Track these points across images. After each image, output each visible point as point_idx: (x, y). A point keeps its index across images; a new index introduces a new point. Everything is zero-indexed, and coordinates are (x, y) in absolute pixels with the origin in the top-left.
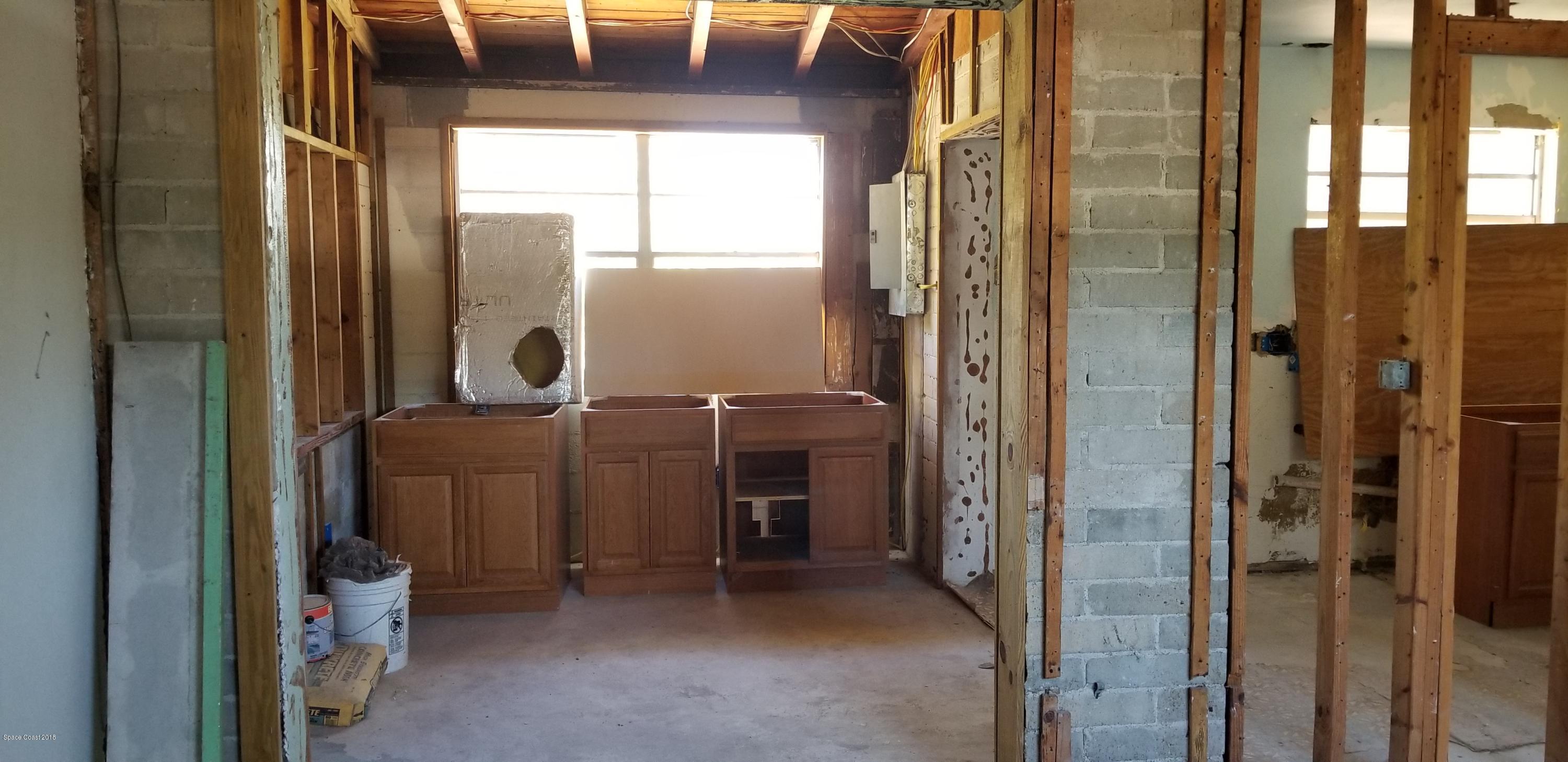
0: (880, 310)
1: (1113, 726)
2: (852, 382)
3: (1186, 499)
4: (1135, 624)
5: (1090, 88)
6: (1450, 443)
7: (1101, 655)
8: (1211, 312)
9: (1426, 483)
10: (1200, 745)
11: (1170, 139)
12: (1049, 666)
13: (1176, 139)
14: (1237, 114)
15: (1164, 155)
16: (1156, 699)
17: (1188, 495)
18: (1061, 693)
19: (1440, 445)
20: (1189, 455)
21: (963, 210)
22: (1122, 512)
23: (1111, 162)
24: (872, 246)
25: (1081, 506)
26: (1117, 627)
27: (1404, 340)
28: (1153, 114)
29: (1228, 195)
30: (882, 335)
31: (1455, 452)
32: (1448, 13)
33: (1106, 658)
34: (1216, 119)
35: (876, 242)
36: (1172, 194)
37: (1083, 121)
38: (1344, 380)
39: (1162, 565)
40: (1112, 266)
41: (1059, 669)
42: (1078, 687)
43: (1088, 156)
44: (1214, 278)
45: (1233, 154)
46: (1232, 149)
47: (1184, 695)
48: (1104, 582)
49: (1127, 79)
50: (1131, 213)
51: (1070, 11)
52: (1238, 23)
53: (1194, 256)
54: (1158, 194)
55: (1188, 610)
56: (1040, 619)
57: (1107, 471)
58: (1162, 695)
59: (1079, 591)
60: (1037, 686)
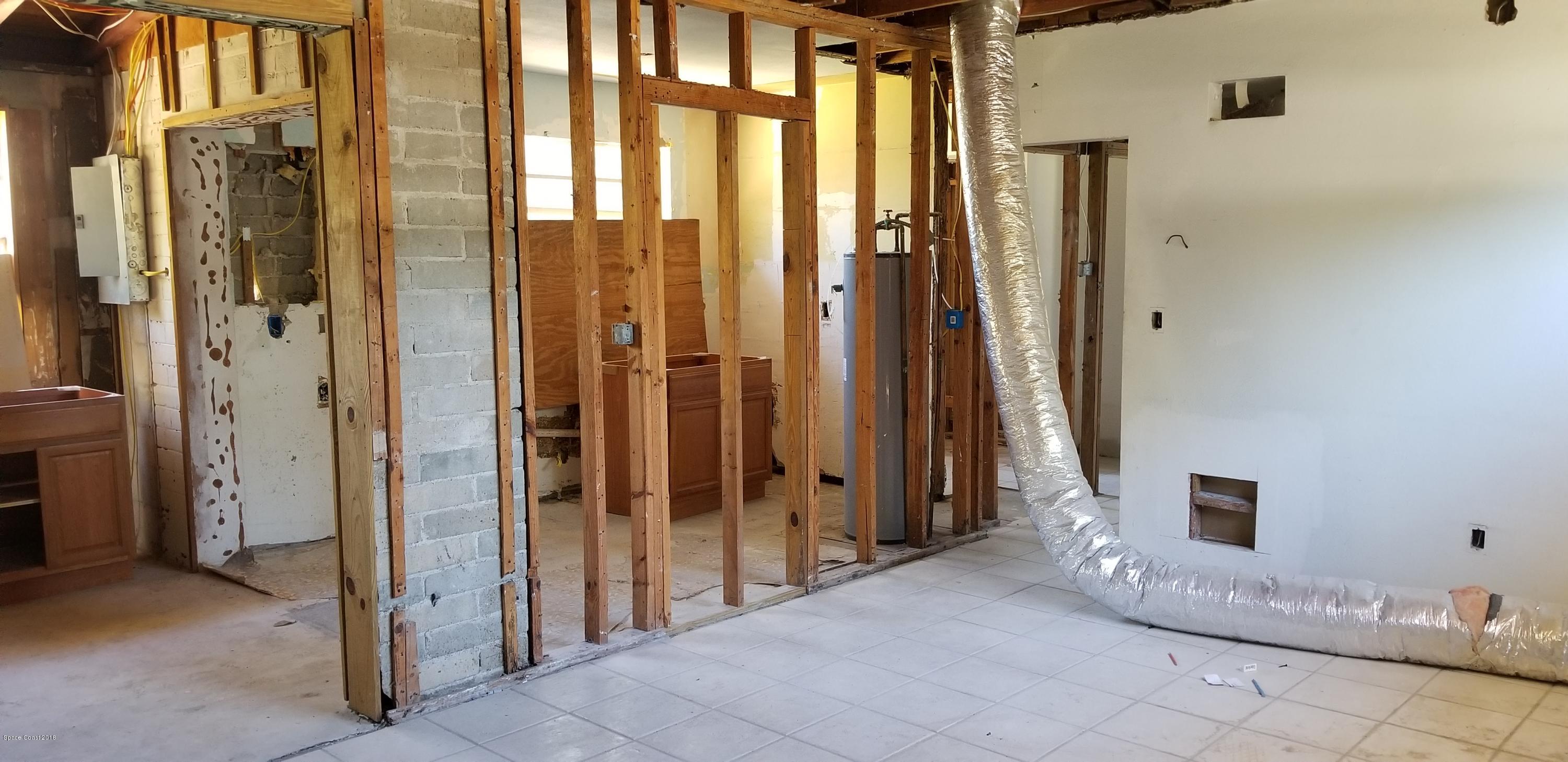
0: (86, 299)
1: (447, 626)
2: (58, 377)
3: (493, 439)
4: (460, 542)
5: (401, 109)
6: (660, 381)
7: (436, 571)
8: (503, 292)
9: (648, 410)
10: (512, 626)
11: (464, 154)
12: (395, 588)
13: (467, 154)
14: (510, 138)
15: (460, 167)
16: (478, 598)
17: (494, 435)
18: (407, 608)
19: (655, 382)
20: (492, 404)
21: (193, 197)
22: (446, 453)
23: (420, 170)
24: (79, 232)
25: (415, 453)
26: (447, 547)
27: (627, 309)
28: (450, 133)
29: (508, 200)
30: (90, 325)
31: (664, 385)
32: (642, 73)
33: (439, 573)
34: (496, 140)
35: (83, 227)
36: (467, 198)
37: (396, 135)
38: (594, 339)
39: (478, 492)
40: (427, 256)
41: (405, 588)
42: (420, 600)
43: (402, 165)
44: (503, 265)
45: (509, 169)
46: (508, 165)
47: (498, 592)
48: (435, 512)
49: (428, 103)
50: (439, 213)
51: (381, 44)
52: (506, 67)
53: (487, 247)
54: (457, 198)
55: (498, 525)
56: (387, 550)
57: (433, 422)
58: (483, 594)
59: (416, 522)
60: (387, 606)
